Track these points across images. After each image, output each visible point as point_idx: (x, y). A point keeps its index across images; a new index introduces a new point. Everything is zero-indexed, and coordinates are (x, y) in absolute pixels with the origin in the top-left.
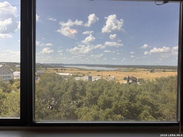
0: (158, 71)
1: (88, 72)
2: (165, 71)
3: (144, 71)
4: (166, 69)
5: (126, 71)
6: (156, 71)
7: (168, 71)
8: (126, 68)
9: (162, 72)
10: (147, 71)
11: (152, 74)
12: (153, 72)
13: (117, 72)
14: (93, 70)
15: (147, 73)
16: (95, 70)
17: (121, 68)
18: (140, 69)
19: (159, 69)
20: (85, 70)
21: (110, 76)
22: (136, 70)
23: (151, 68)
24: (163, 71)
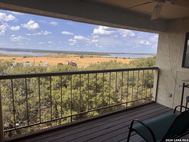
0: (86, 57)
1: (11, 58)
2: (92, 57)
3: (75, 56)
4: (92, 55)
5: (57, 57)
6: (85, 57)
7: (94, 57)
8: (57, 54)
9: (89, 58)
10: (77, 57)
11: (82, 59)
12: (83, 58)
13: (48, 58)
14: (17, 56)
15: (78, 59)
16: (20, 56)
17: (52, 54)
18: (70, 55)
19: (87, 55)
20: (6, 55)
21: (41, 62)
22: (67, 56)
23: (80, 54)
24: (91, 57)
